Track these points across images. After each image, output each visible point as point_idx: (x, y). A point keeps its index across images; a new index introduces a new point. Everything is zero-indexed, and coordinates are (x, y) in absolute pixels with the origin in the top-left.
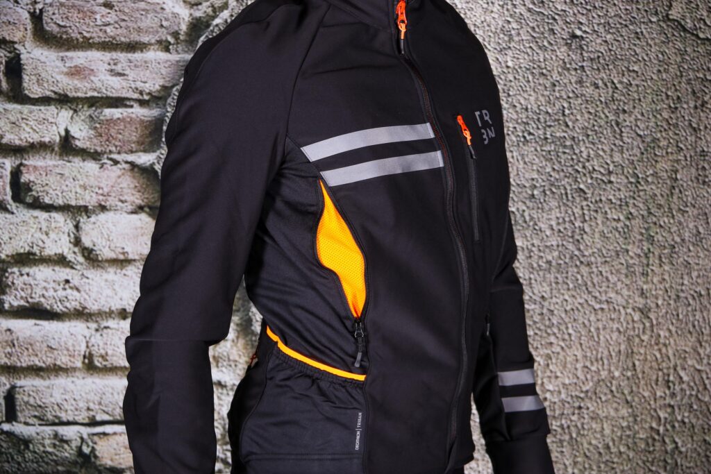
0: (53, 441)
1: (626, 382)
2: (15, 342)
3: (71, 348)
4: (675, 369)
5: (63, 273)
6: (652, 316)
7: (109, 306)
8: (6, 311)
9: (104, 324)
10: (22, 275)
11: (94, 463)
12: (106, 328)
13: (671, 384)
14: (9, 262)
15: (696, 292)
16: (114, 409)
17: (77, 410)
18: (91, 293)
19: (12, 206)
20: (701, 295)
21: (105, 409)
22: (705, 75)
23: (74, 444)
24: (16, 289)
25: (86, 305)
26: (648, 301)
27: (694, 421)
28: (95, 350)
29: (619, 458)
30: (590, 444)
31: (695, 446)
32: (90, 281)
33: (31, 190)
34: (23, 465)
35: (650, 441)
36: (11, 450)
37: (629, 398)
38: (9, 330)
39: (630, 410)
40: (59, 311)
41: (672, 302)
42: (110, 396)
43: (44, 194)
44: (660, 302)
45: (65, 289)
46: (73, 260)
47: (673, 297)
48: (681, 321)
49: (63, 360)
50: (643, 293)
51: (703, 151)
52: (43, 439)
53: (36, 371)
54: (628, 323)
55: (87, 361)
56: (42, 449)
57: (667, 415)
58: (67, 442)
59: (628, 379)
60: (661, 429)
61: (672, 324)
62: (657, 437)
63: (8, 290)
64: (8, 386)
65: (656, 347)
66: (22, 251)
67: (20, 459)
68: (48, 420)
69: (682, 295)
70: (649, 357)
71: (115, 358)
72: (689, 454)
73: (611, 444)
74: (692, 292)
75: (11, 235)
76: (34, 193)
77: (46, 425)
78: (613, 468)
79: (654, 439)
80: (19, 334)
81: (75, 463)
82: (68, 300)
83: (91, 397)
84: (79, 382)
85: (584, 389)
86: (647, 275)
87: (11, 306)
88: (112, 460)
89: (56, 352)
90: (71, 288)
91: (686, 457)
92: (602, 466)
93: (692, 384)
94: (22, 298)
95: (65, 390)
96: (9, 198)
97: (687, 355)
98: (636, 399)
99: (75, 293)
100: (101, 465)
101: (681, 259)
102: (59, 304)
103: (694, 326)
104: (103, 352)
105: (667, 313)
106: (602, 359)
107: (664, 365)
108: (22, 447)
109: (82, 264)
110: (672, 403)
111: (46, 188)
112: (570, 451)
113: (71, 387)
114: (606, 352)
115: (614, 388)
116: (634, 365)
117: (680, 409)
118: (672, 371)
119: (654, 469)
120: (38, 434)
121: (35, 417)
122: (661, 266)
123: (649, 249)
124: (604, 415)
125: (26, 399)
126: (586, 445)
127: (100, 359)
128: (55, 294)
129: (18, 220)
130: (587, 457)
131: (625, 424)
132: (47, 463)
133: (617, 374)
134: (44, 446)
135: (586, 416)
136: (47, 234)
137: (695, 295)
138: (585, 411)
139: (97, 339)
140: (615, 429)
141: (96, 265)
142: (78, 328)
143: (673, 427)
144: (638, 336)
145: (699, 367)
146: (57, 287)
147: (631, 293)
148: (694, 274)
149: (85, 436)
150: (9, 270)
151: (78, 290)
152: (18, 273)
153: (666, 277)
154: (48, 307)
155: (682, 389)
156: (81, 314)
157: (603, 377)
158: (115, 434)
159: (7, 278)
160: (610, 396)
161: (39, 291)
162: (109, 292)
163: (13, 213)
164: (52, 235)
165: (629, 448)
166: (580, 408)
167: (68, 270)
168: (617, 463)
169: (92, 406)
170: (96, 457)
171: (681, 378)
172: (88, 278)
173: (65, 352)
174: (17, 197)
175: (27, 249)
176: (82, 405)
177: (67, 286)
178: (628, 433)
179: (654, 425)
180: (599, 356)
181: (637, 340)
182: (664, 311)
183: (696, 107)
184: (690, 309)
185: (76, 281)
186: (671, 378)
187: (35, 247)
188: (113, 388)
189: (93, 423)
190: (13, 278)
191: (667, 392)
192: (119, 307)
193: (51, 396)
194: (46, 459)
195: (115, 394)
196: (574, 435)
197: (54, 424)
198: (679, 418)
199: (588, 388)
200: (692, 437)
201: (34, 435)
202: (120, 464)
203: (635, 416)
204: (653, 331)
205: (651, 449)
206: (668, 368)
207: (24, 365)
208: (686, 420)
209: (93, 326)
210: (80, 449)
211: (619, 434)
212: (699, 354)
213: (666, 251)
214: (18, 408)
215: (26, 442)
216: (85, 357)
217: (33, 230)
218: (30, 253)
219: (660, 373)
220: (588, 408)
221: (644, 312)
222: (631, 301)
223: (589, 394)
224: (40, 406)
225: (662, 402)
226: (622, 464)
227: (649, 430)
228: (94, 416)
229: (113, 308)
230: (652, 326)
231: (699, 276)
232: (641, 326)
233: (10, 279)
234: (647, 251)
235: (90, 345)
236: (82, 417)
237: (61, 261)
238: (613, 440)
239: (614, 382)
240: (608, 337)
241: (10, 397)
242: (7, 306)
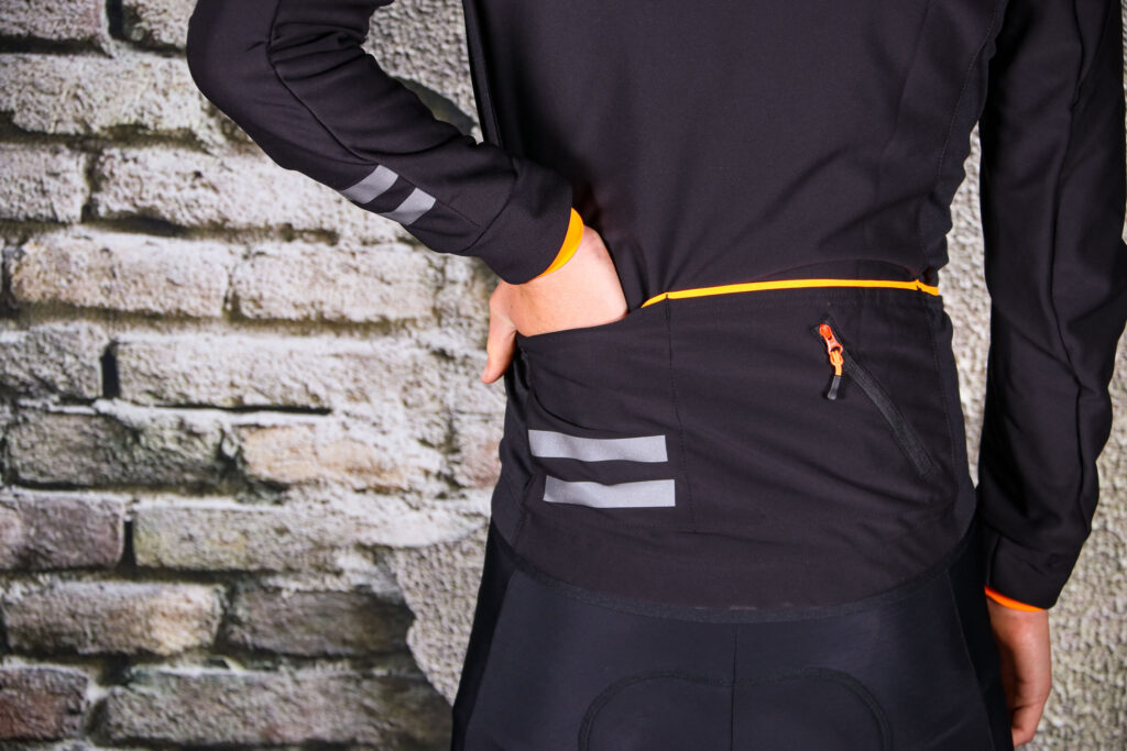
0: (178, 433)
2: (117, 271)
3: (204, 285)
5: (191, 160)
7: (264, 218)
8: (101, 219)
9: (257, 247)
10: (126, 161)
11: (242, 472)
12: (261, 254)
14: (105, 139)
16: (273, 387)
17: (214, 384)
18: (235, 196)
19: (110, 44)
21: (260, 386)
23: (212, 439)
24: (117, 184)
25: (228, 215)
28: (242, 290)
29: (1112, 498)
32: (234, 175)
33: (139, 19)
34: (131, 468)
36: (112, 444)
38: (106, 250)
40: (184, 223)
42: (266, 365)
43: (160, 26)
45: (194, 187)
46: (206, 139)
49: (191, 304)
52: (162, 428)
53: (149, 318)
55: (229, 307)
56: (160, 444)
58: (198, 435)
63: (103, 185)
64: (106, 341)
66: (125, 121)
67: (126, 459)
68: (168, 399)
71: (274, 305)
75: (109, 94)
76: (144, 25)
77: (166, 406)
80: (122, 257)
81: (212, 470)
82: (199, 206)
83: (237, 365)
84: (218, 340)
87: (110, 211)
88: (270, 468)
89: (180, 290)
90: (204, 185)
94: (126, 198)
95: (195, 351)
96: (104, 30)
99: (210, 193)
100: (252, 476)
102: (185, 211)
104: (254, 293)
108: (129, 440)
109: (221, 146)
111: (164, 17)
113: (204, 347)
120: (153, 420)
121: (149, 392)
125: (134, 363)
127: (251, 305)
128: (178, 195)
129: (120, 69)
132: (168, 468)
134: (162, 439)
136: (165, 94)
139: (245, 272)
141: (243, 147)
142: (215, 252)
146: (182, 184)
149: (228, 428)
150: (106, 152)
151: (215, 189)
152: (119, 158)
154: (168, 216)
156: (219, 229)
158: (274, 427)
159: (103, 164)
161: (153, 188)
162: (265, 195)
163: (110, 57)
164: (174, 96)
167: (199, 156)
168: (1109, 506)
169: (237, 380)
170: (244, 462)
172: (230, 170)
173: (195, 291)
174: (118, 31)
175: (134, 118)
176: (222, 377)
177: (197, 183)
185: (211, 175)
187: (147, 116)
188: (271, 353)
189: (240, 408)
190: (113, 166)
192: (282, 220)
193: (174, 360)
194: (166, 462)
195: (275, 364)
197: (178, 406)
201: (148, 422)
202: (283, 475)
207: (131, 308)
209: (240, 250)
210: (219, 449)
214: (121, 377)
215: (136, 433)
216: (226, 300)
217: (143, 87)
218: (138, 126)
224: (156, 376)
226: (1117, 508)
228: (241, 398)
229: (272, 222)
233: (107, 167)
235: (235, 280)
236: (223, 397)
237: (188, 140)
241: (109, 360)
242: (102, 211)
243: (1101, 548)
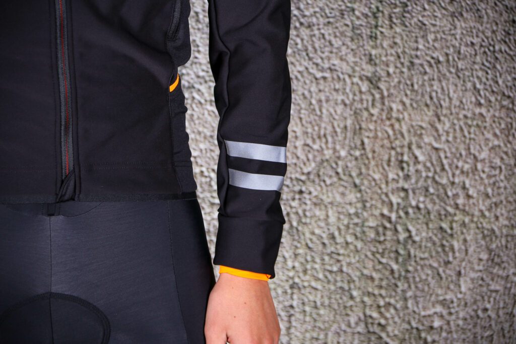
1: (354, 163)
4: (410, 148)
6: (382, 86)
13: (405, 165)
15: (433, 58)
20: (439, 62)
26: (378, 69)
27: (430, 206)
29: (346, 249)
30: (313, 233)
31: (430, 234)
35: (381, 230)
37: (357, 181)
39: (359, 195)
41: (405, 70)
44: (391, 70)
47: (407, 63)
48: (417, 92)
50: (371, 60)
54: (355, 95)
57: (400, 201)
59: (356, 159)
60: (393, 216)
61: (406, 95)
62: (388, 225)
65: (388, 123)
69: (416, 61)
70: (380, 134)
72: (423, 244)
73: (336, 234)
74: (429, 58)
78: (338, 261)
79: (385, 228)
85: (306, 170)
86: (376, 38)
91: (420, 247)
92: (326, 258)
93: (429, 164)
97: (423, 132)
98: (366, 182)
101: (415, 20)
103: (431, 98)
105: (399, 82)
106: (325, 136)
107: (398, 143)
110: (406, 186)
112: (290, 242)
114: (330, 128)
115: (340, 170)
116: (363, 143)
117: (414, 193)
118: (406, 150)
119: (384, 261)
122: (391, 28)
123: (377, 8)
124: (329, 200)
126: (308, 235)
130: (309, 248)
131: (352, 211)
133: (343, 153)
135: (308, 202)
137: (432, 61)
138: (307, 196)
140: (342, 217)
143: (407, 213)
144: (367, 109)
145: (436, 145)
147: (357, 60)
148: (431, 37)
153: (398, 40)
155: (417, 171)
157: (327, 157)
160: (335, 179)
165: (357, 238)
166: (301, 192)
168: (343, 255)
171: (416, 158)
178: (356, 220)
179: (386, 212)
180: (322, 133)
181: (365, 114)
182: (396, 80)
184: (426, 78)
186: (406, 158)
191: (401, 174)
196: (295, 224)
198: (414, 203)
199: (310, 169)
200: (427, 224)
203: (364, 202)
204: (383, 104)
205: (382, 238)
206: (402, 147)
208: (421, 206)
211: (346, 222)
212: (437, 130)
213: (397, 10)
219: (393, 153)
220: (310, 193)
221: (373, 81)
222: (357, 69)
223: (312, 177)
225: (393, 185)
226: (349, 256)
227: (380, 218)
230: (383, 98)
231: (435, 40)
232: (370, 98)
234: (375, 10)
238: (339, 229)
239: (340, 163)
240: (332, 111)
243: (339, 284)
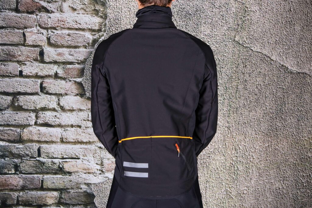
0: (51, 163)
1: (223, 149)
2: (41, 134)
3: (57, 136)
4: (238, 145)
5: (55, 113)
6: (231, 129)
7: (68, 123)
8: (38, 124)
9: (66, 129)
10: (43, 114)
11: (63, 170)
12: (67, 130)
13: (236, 150)
14: (39, 110)
15: (244, 122)
16: (69, 154)
17: (58, 154)
18: (62, 120)
19: (40, 93)
20: (246, 123)
21: (67, 154)
22: (246, 57)
23: (58, 164)
24: (41, 118)
25: (61, 123)
26: (230, 125)
27: (243, 161)
28: (63, 137)
29: (221, 172)
30: (212, 167)
31: (243, 168)
32: (62, 116)
33: (46, 89)
34: (43, 170)
35: (230, 167)
36: (39, 166)
37: (224, 154)
38: (39, 130)
39: (224, 158)
40: (53, 125)
41: (237, 125)
42: (68, 150)
43: (49, 90)
44: (233, 125)
45: (55, 118)
46: (57, 110)
47: (237, 123)
48: (240, 131)
49: (54, 139)
50: (228, 122)
51: (246, 80)
52: (48, 162)
53: (46, 142)
54: (224, 131)
55: (61, 140)
56: (48, 165)
57: (235, 159)
58: (55, 164)
59: (224, 148)
60: (234, 163)
61: (237, 131)
62: (232, 166)
63: (38, 118)
64: (38, 147)
65: (232, 139)
66: (43, 107)
67: (42, 168)
68: (50, 157)
69: (240, 123)
70: (230, 142)
71: (69, 139)
72: (241, 171)
73: (218, 168)
74: (243, 122)
75: (40, 102)
76: (46, 90)
77: (49, 158)
78: (219, 175)
79: (231, 166)
80: (41, 131)
81: (58, 170)
82: (56, 122)
83: (62, 150)
84: (59, 146)
85: (210, 151)
86: (229, 117)
87: (40, 123)
88: (68, 169)
89: (52, 137)
90: (57, 118)
91: (241, 172)
92: (216, 174)
93: (243, 150)
94: (42, 120)
95: (55, 148)
96: (39, 91)
97: (241, 141)
98: (226, 154)
99: (58, 119)
100: (65, 171)
101: (239, 112)
102: (53, 123)
103: (244, 132)
104: (66, 137)
105: (235, 128)
106: (216, 142)
107: (235, 144)
108: (42, 165)
109: (60, 111)
110: (237, 156)
111: (50, 88)
112: (206, 170)
113: (56, 147)
114: (217, 140)
115: (219, 151)
116: (226, 144)
117: (239, 157)
118: (237, 146)
119: (231, 175)
120: (47, 161)
121: (46, 156)
122: (233, 114)
123: (230, 109)
124: (217, 159)
125: (43, 150)
126: (211, 168)
127: (65, 139)
128: (52, 120)
129: (42, 98)
130: (211, 171)
131: (223, 162)
132: (50, 170)
133: (220, 147)
134: (49, 165)
135: (211, 159)
136: (50, 102)
137: (244, 123)
138: (211, 158)
139: (64, 133)
140: (220, 163)
141: (64, 111)
142: (59, 130)
143: (237, 163)
144: (227, 135)
145: (245, 145)
146: (53, 118)
147: (224, 122)
148: (244, 117)
149: (61, 162)
150: (39, 112)
151: (59, 118)
152: (41, 113)
153: (235, 117)
154: (50, 124)
155: (240, 151)
156: (60, 126)
157: (216, 147)
158: (69, 162)
159: (38, 115)
160: (218, 153)
161: (47, 119)
162: (68, 119)
163: (40, 96)
164: (51, 102)
165: (224, 169)
166: (209, 157)
167: (56, 113)
169: (63, 153)
170: (64, 168)
171: (240, 148)
172: (62, 115)
173: (55, 137)
174: (42, 91)
175: (44, 106)
176: (60, 153)
177: (56, 117)
178: (224, 164)
179: (231, 162)
180: (215, 141)
181: (226, 136)
182: (234, 128)
183: (243, 67)
184: (242, 127)
185: (58, 116)
186: (237, 148)
187: (47, 106)
188: (69, 148)
189: (63, 158)
190: (40, 115)
191: (235, 152)
192: (71, 124)
193: (51, 150)
194: (49, 169)
195: (70, 150)
196: (207, 165)
197: (52, 158)
198: (239, 160)
199: (212, 151)
200: (243, 166)
201: (46, 161)
202: (71, 171)
203: (226, 160)
204: (231, 134)
205: (230, 169)
206: (236, 145)
207: (43, 140)
208: (241, 161)
209: (63, 129)
210: (59, 166)
211: (221, 165)
212: (245, 141)
213: (235, 110)
214: (41, 153)
215: (44, 163)
216: (61, 138)
217: (46, 101)
218: (45, 107)
219: (234, 146)
220: (212, 157)
221: (229, 128)
222: (224, 124)
223: (212, 153)
224: (48, 153)
225: (234, 155)
226: (222, 174)
227: (230, 164)
228: (63, 156)
229: (69, 124)
230: (231, 132)
231: (245, 117)
232: (228, 132)
233: (39, 115)
234: (229, 110)
235: (62, 135)
236: (60, 156)
237: (54, 110)
238: (219, 166)
239: (219, 149)
240: (218, 135)
241: (39, 150)
242: (38, 123)
243: (219, 181)
